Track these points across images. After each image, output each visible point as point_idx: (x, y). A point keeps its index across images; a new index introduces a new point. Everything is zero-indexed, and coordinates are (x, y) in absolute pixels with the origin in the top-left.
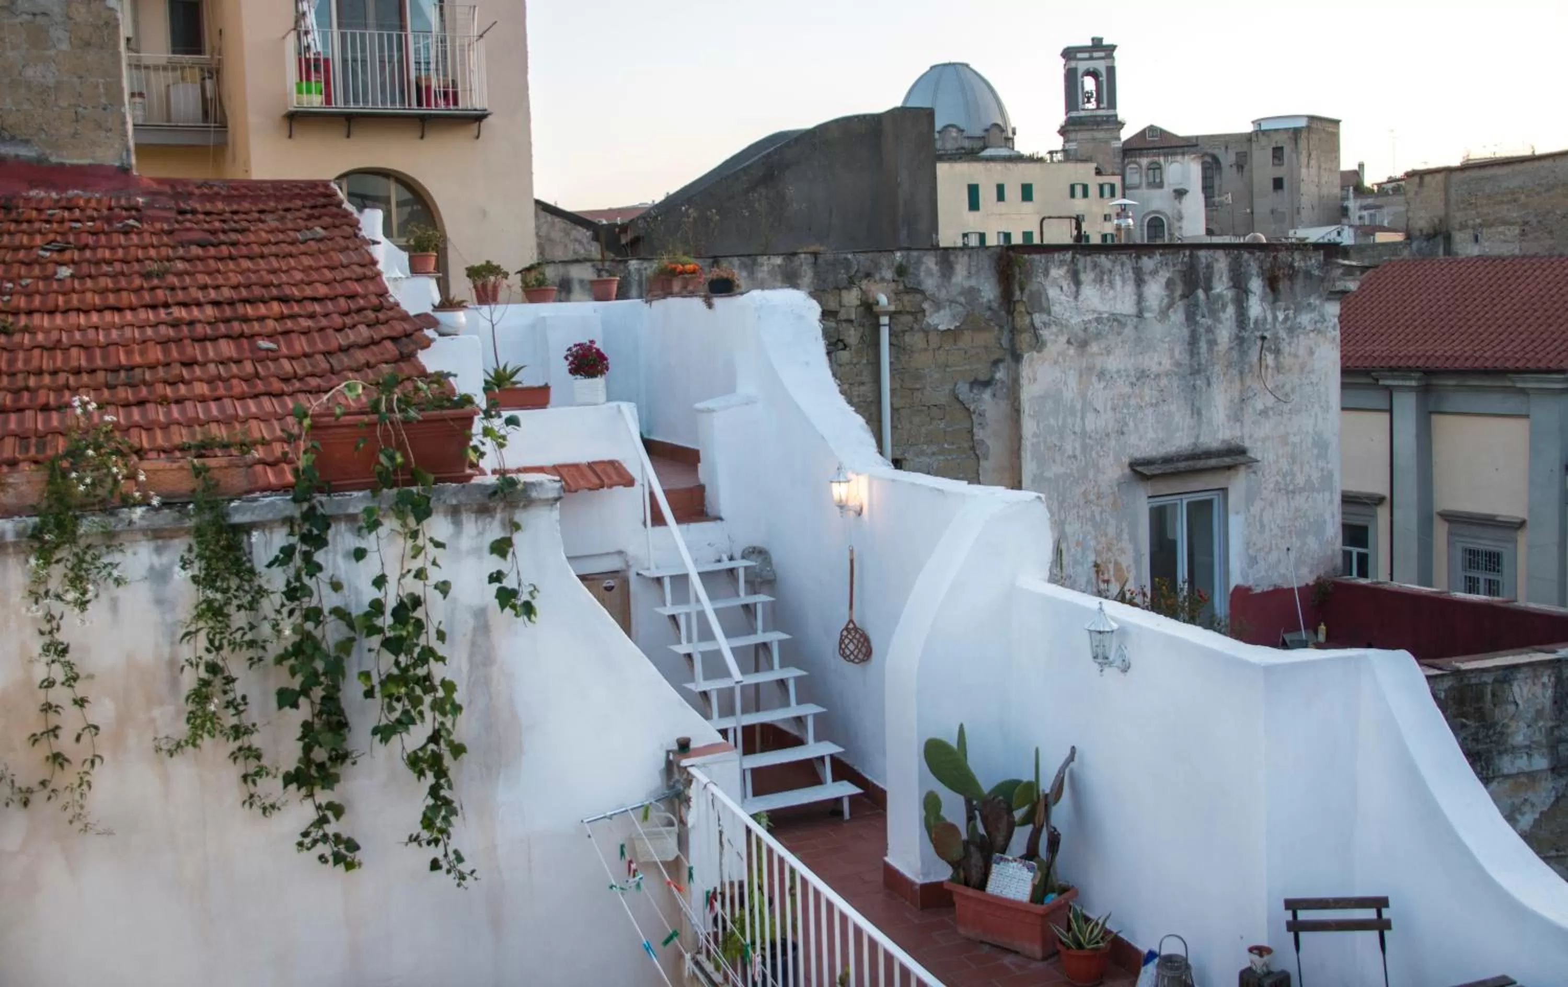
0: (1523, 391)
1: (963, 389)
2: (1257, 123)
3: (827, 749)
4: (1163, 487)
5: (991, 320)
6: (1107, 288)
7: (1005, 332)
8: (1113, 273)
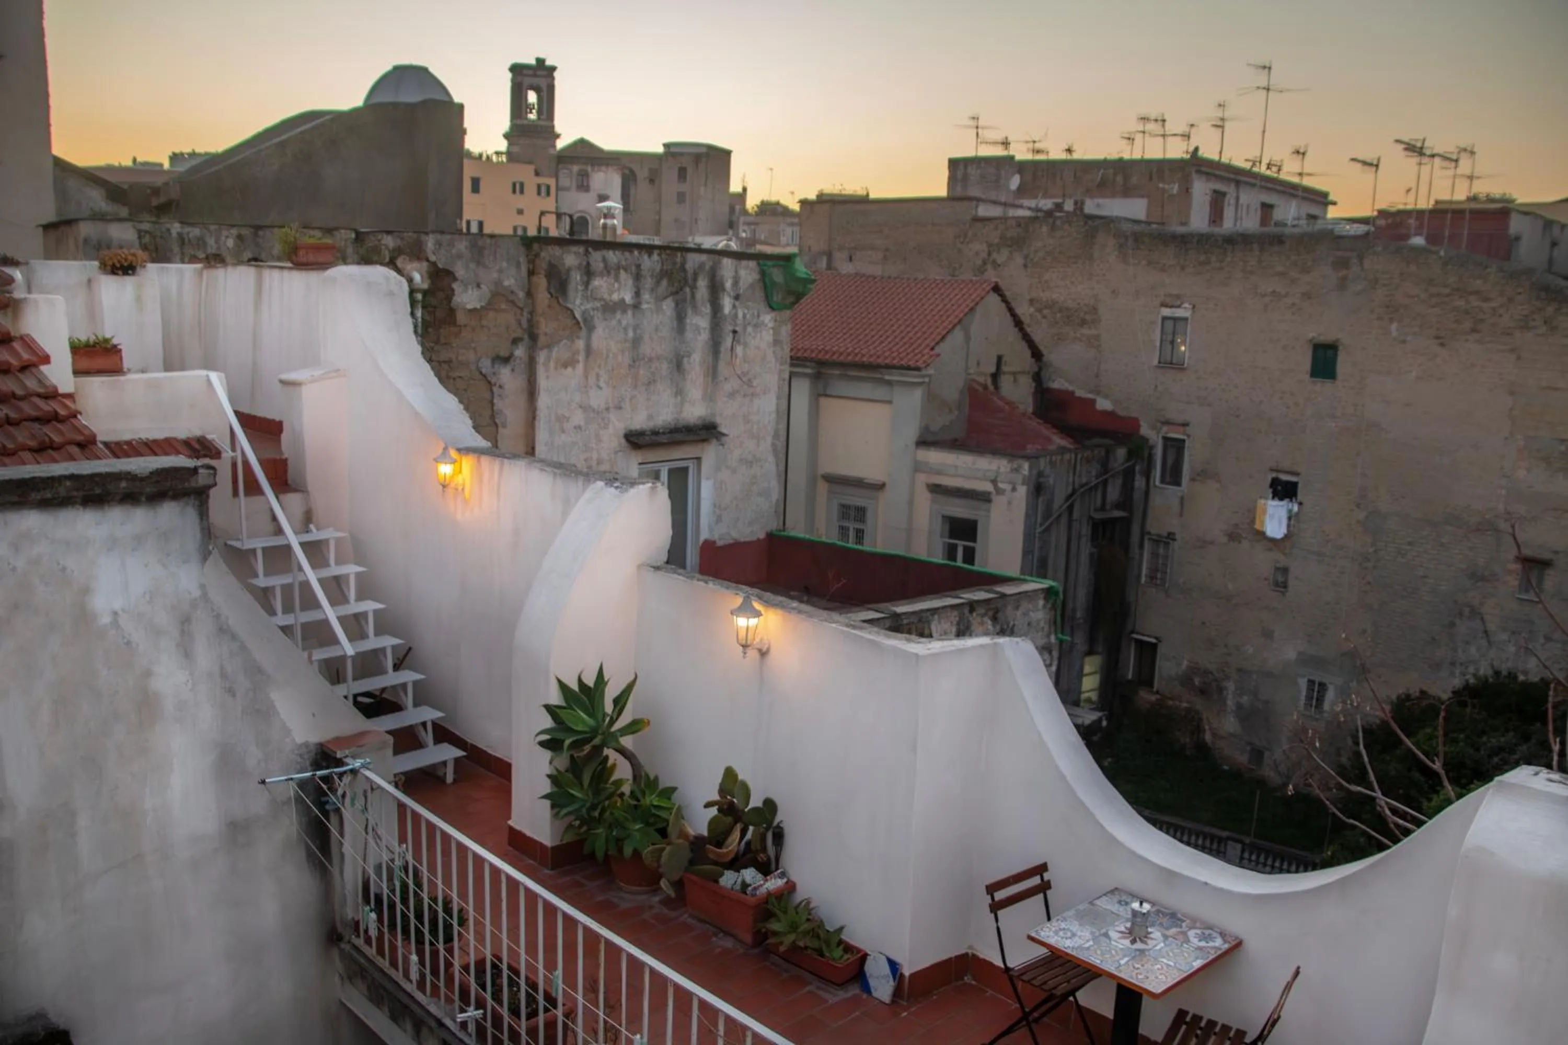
0: (890, 383)
1: (486, 365)
2: (666, 146)
3: (429, 714)
4: (652, 455)
5: (513, 302)
6: (613, 281)
7: (525, 314)
8: (618, 267)
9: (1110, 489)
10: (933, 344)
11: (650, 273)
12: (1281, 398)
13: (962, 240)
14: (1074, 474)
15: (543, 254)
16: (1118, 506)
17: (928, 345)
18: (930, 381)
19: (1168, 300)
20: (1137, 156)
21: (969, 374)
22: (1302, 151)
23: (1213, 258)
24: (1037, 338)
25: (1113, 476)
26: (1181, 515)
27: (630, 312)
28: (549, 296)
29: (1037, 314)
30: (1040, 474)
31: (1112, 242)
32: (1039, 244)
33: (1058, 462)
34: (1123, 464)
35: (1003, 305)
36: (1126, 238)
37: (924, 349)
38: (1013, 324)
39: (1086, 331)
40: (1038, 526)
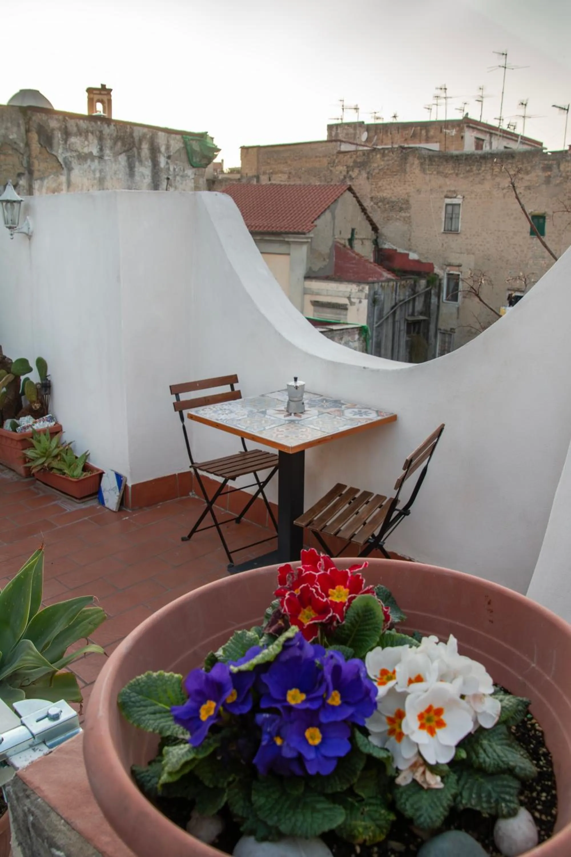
0: (288, 243)
5: (16, 150)
6: (84, 140)
7: (25, 157)
8: (87, 131)
9: (417, 303)
10: (313, 220)
11: (109, 137)
12: (514, 248)
13: (332, 165)
14: (396, 294)
15: (34, 118)
16: (421, 313)
17: (310, 221)
18: (312, 241)
19: (449, 194)
20: (433, 119)
21: (335, 239)
22: (524, 103)
23: (475, 168)
24: (375, 220)
25: (418, 296)
26: (458, 318)
27: (96, 161)
28: (40, 146)
29: (375, 206)
30: (375, 293)
31: (417, 162)
32: (376, 165)
33: (386, 286)
34: (424, 289)
35: (355, 199)
36: (425, 158)
37: (308, 222)
38: (360, 210)
39: (403, 214)
40: (375, 323)
